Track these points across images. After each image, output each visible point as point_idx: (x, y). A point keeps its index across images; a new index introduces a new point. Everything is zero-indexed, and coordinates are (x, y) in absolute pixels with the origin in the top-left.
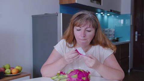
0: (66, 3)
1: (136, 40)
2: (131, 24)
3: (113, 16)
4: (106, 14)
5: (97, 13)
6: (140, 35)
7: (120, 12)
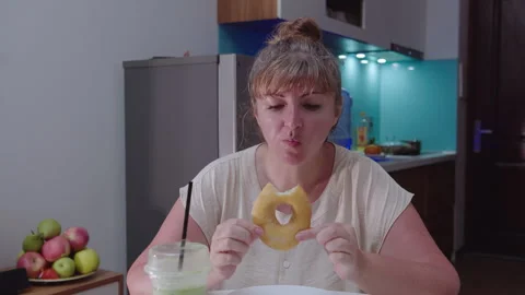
0: (242, 20)
1: (477, 150)
2: (461, 95)
3: (395, 65)
4: (373, 58)
5: (341, 57)
6: (489, 132)
7: (422, 54)
